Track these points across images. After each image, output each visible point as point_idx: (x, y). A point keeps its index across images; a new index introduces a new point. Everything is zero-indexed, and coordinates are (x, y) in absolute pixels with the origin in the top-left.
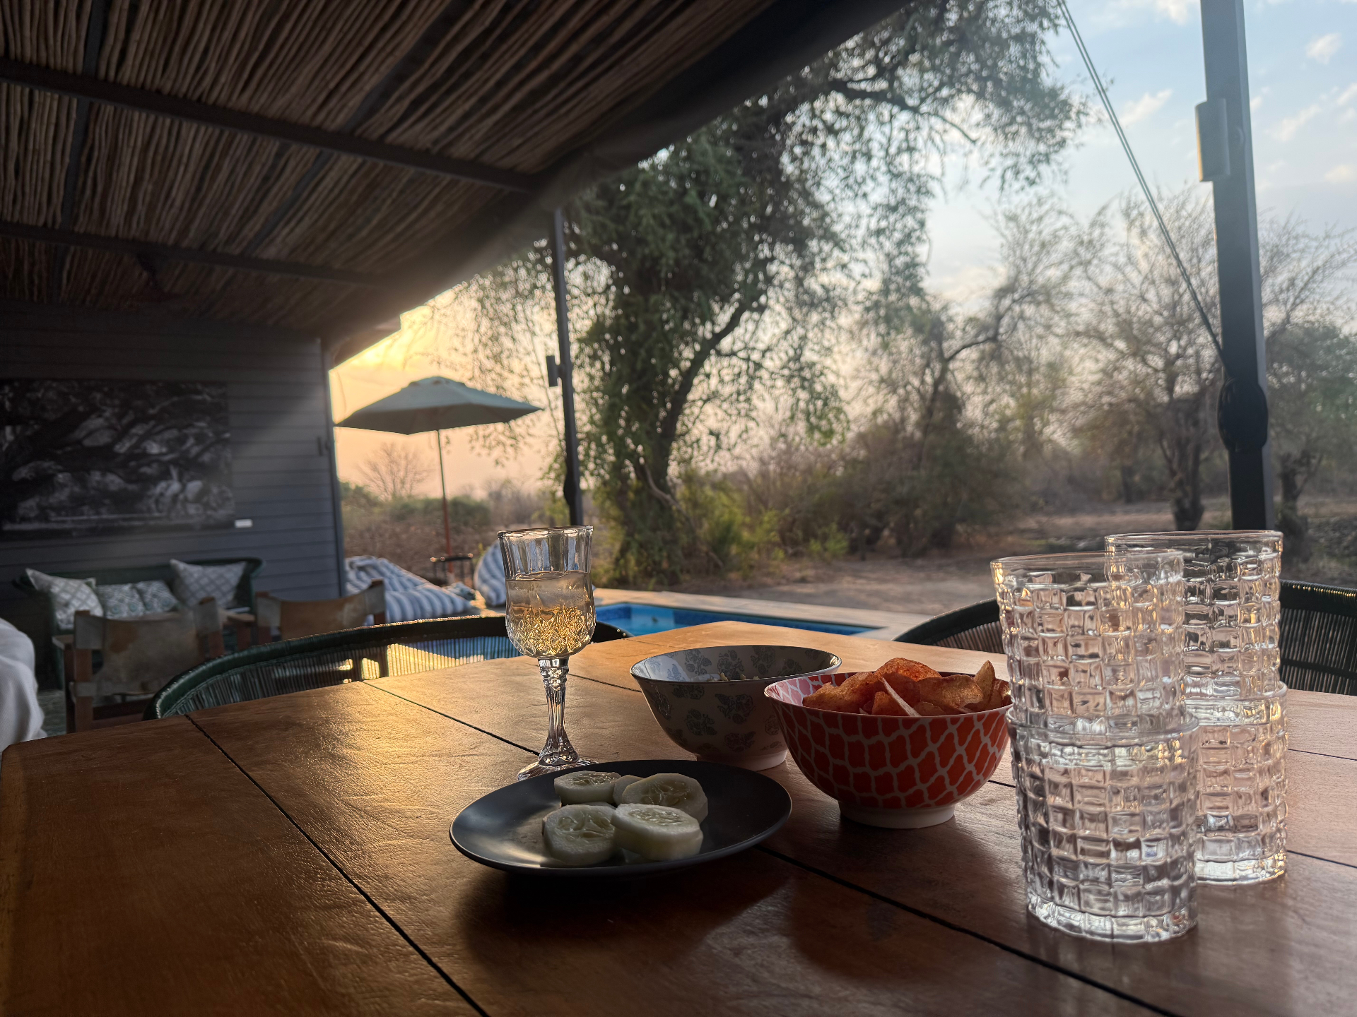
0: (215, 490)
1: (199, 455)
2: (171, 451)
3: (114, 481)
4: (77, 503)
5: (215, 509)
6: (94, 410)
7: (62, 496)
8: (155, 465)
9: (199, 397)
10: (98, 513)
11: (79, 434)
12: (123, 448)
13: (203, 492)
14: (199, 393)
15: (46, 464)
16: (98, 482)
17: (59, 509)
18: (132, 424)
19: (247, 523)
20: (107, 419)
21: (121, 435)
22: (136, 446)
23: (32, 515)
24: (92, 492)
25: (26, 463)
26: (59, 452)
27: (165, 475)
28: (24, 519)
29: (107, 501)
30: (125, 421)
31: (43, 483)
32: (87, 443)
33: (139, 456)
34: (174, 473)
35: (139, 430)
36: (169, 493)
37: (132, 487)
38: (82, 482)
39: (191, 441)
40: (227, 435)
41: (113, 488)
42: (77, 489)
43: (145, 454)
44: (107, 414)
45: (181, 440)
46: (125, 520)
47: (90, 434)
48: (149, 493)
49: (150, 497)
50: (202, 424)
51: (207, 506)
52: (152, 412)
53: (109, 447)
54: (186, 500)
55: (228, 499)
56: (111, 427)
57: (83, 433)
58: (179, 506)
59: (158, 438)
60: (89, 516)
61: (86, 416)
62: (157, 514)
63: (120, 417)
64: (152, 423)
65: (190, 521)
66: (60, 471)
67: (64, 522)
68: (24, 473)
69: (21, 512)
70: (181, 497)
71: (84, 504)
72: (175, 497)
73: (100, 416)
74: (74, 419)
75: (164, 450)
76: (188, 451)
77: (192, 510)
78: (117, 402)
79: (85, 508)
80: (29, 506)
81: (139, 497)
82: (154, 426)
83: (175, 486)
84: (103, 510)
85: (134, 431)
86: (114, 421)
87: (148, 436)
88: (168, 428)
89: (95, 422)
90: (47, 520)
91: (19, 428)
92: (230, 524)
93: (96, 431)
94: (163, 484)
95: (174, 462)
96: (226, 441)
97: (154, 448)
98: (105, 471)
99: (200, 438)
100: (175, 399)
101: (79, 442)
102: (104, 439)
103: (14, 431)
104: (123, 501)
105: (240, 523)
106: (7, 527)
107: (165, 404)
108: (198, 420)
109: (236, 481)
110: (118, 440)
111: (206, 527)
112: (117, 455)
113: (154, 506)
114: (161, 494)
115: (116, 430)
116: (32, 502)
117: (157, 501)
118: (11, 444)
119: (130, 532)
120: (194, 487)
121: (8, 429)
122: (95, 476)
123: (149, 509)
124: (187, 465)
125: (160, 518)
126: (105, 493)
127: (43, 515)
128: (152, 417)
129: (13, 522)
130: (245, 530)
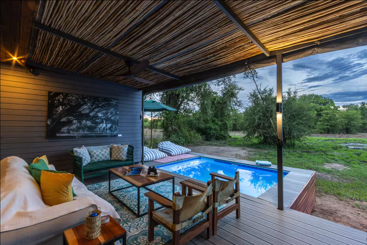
0: (114, 127)
1: (111, 117)
2: (104, 116)
3: (89, 123)
4: (78, 129)
5: (114, 132)
6: (85, 103)
7: (74, 127)
8: (100, 119)
9: (112, 103)
11: (81, 110)
12: (92, 114)
13: (111, 127)
14: (112, 101)
15: (70, 118)
17: (73, 130)
18: (95, 108)
19: (121, 135)
20: (88, 106)
21: (92, 110)
22: (96, 114)
23: (65, 132)
24: (83, 126)
25: (65, 117)
26: (75, 114)
27: (102, 122)
28: (62, 133)
29: (86, 129)
30: (93, 107)
31: (69, 123)
32: (83, 112)
33: (96, 117)
34: (104, 122)
35: (96, 110)
36: (103, 127)
37: (93, 125)
38: (80, 123)
39: (109, 113)
40: (118, 113)
41: (88, 125)
42: (78, 125)
43: (97, 116)
45: (107, 113)
46: (91, 134)
47: (84, 110)
48: (98, 127)
49: (98, 128)
50: (112, 110)
51: (112, 131)
52: (100, 105)
53: (88, 114)
54: (107, 129)
55: (117, 129)
56: (89, 108)
58: (105, 130)
59: (101, 112)
60: (81, 132)
61: (83, 105)
62: (99, 132)
63: (92, 106)
65: (107, 135)
66: (74, 120)
67: (74, 134)
68: (64, 119)
69: (62, 131)
70: (106, 128)
71: (80, 129)
73: (86, 105)
74: (79, 106)
75: (102, 116)
76: (108, 116)
77: (108, 131)
78: (91, 102)
79: (81, 130)
80: (65, 129)
81: (95, 128)
82: (100, 109)
83: (104, 125)
84: (85, 131)
87: (99, 112)
88: (104, 110)
89: (85, 107)
90: (69, 133)
91: (64, 107)
92: (117, 136)
93: (85, 109)
94: (101, 124)
95: (104, 119)
96: (118, 114)
97: (100, 115)
98: (86, 121)
99: (111, 113)
100: (106, 102)
101: (80, 112)
102: (87, 111)
103: (62, 107)
104: (91, 129)
105: (119, 135)
106: (58, 135)
107: (104, 103)
108: (111, 108)
109: (119, 125)
110: (91, 112)
111: (111, 136)
112: (90, 116)
113: (99, 130)
114: (101, 127)
115: (90, 109)
116: (66, 128)
117: (99, 129)
118: (61, 111)
119: (92, 137)
120: (109, 125)
121: (61, 107)
122: (84, 122)
123: (97, 131)
124: (108, 120)
125: (100, 134)
126: (86, 126)
127: (68, 132)
128: (100, 107)
129: (59, 133)
130: (120, 137)
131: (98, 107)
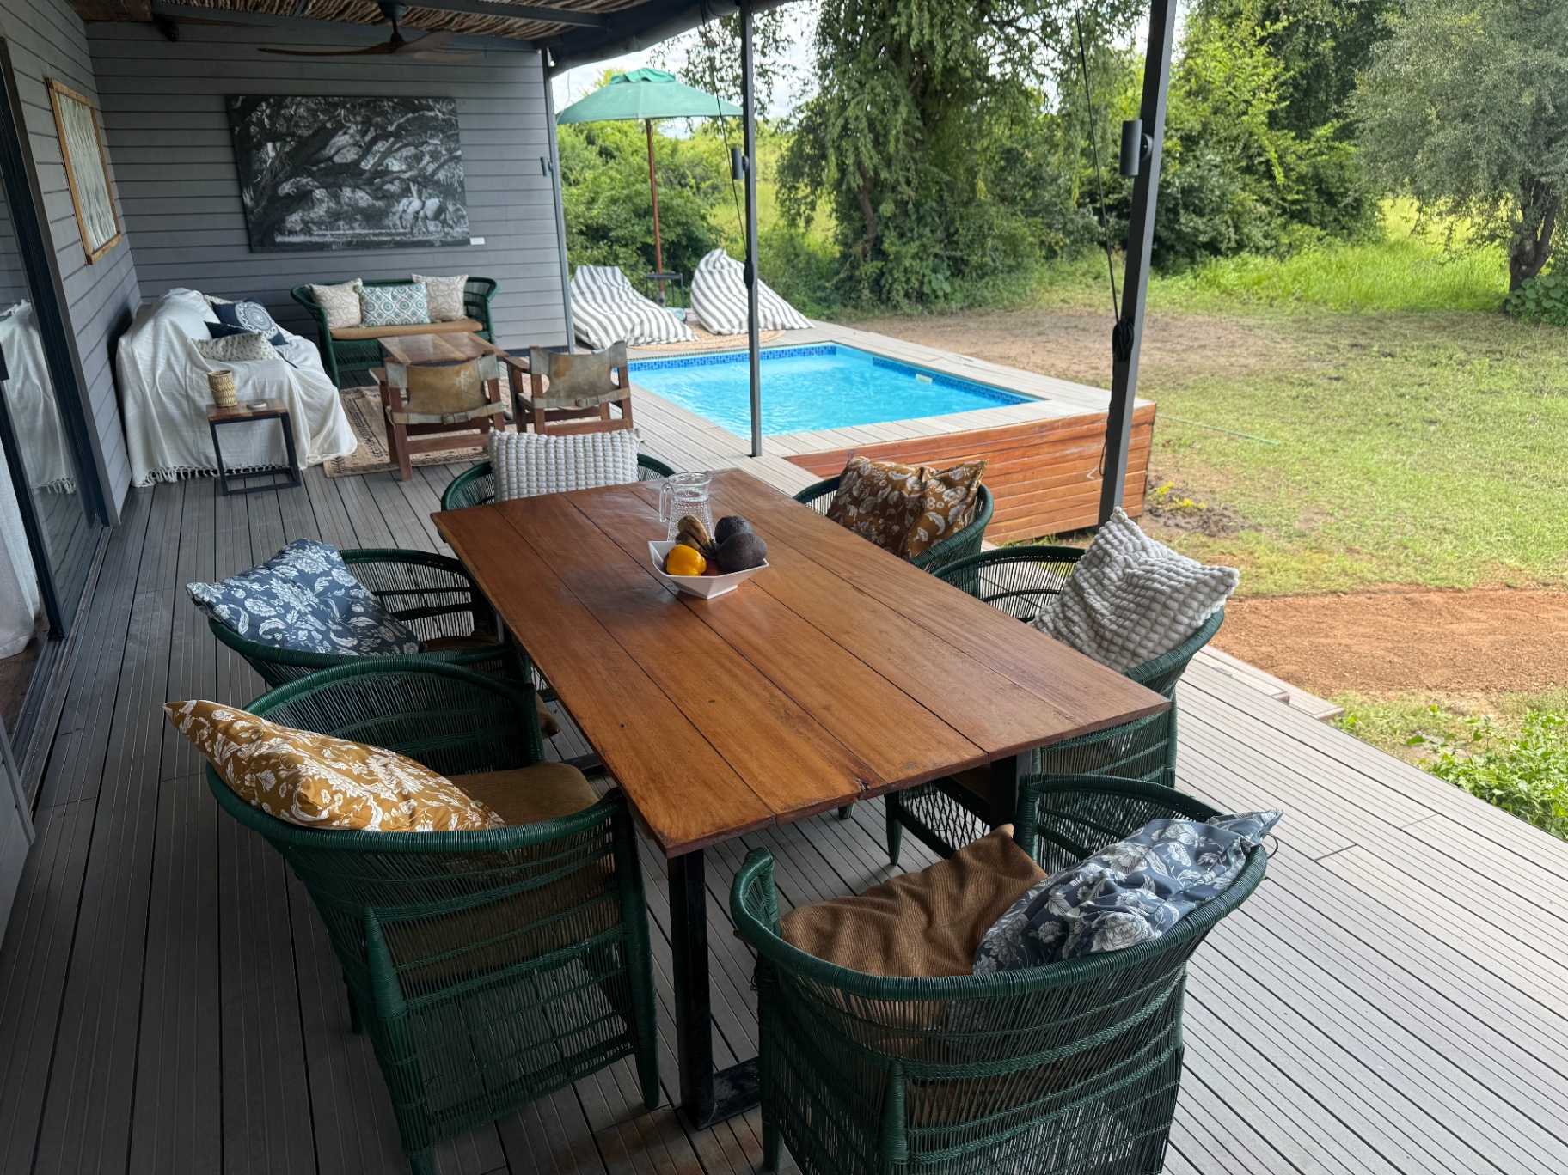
0: (451, 208)
1: (434, 172)
2: (411, 168)
3: (363, 198)
4: (335, 217)
5: (452, 227)
6: (340, 127)
7: (319, 211)
8: (397, 182)
9: (431, 114)
10: (352, 228)
11: (329, 151)
12: (367, 165)
13: (441, 210)
14: (431, 109)
15: (304, 181)
16: (350, 198)
17: (319, 224)
18: (374, 141)
19: (481, 241)
20: (352, 136)
21: (367, 150)
22: (380, 163)
23: (298, 229)
24: (345, 208)
25: (287, 179)
26: (315, 169)
27: (406, 192)
28: (291, 232)
29: (358, 217)
30: (367, 138)
31: (302, 198)
32: (337, 159)
33: (382, 173)
34: (414, 189)
35: (380, 147)
36: (411, 210)
37: (379, 204)
38: (336, 197)
39: (427, 159)
40: (459, 153)
41: (362, 204)
42: (332, 205)
43: (387, 172)
44: (352, 131)
45: (418, 158)
46: (374, 235)
47: (339, 150)
48: (394, 210)
49: (394, 214)
50: (436, 141)
51: (444, 222)
52: (390, 128)
53: (357, 163)
54: (426, 217)
55: (463, 217)
56: (356, 144)
57: (333, 151)
58: (420, 223)
59: (398, 155)
60: (344, 231)
61: (333, 133)
62: (402, 231)
63: (364, 133)
64: (392, 139)
65: (431, 238)
66: (317, 188)
67: (324, 235)
68: (286, 188)
69: (289, 225)
70: (421, 213)
71: (339, 219)
72: (416, 216)
73: (345, 133)
74: (323, 136)
75: (404, 167)
76: (424, 168)
77: (432, 226)
78: (359, 119)
79: (341, 223)
80: (294, 219)
81: (384, 213)
82: (393, 144)
83: (416, 204)
84: (356, 225)
85: (376, 148)
86: (358, 138)
87: (388, 153)
88: (406, 146)
89: (341, 140)
90: (310, 233)
91: (278, 145)
92: (468, 242)
93: (343, 146)
94: (405, 201)
95: (413, 180)
96: (458, 158)
97: (395, 165)
98: (355, 187)
99: (435, 156)
100: (410, 115)
101: (330, 159)
102: (350, 155)
103: (274, 147)
104: (372, 217)
105: (474, 241)
106: (279, 239)
107: (402, 121)
108: (432, 137)
109: (469, 200)
110: (363, 157)
111: (444, 244)
112: (363, 172)
113: (398, 222)
114: (404, 211)
115: (360, 146)
116: (296, 217)
117: (401, 218)
118: (274, 159)
119: (379, 245)
120: (433, 204)
121: (270, 145)
122: (347, 192)
123: (394, 225)
124: (425, 182)
125: (405, 234)
126: (356, 209)
127: (307, 230)
128: (391, 134)
129: (283, 234)
130: (479, 248)
131: (385, 136)
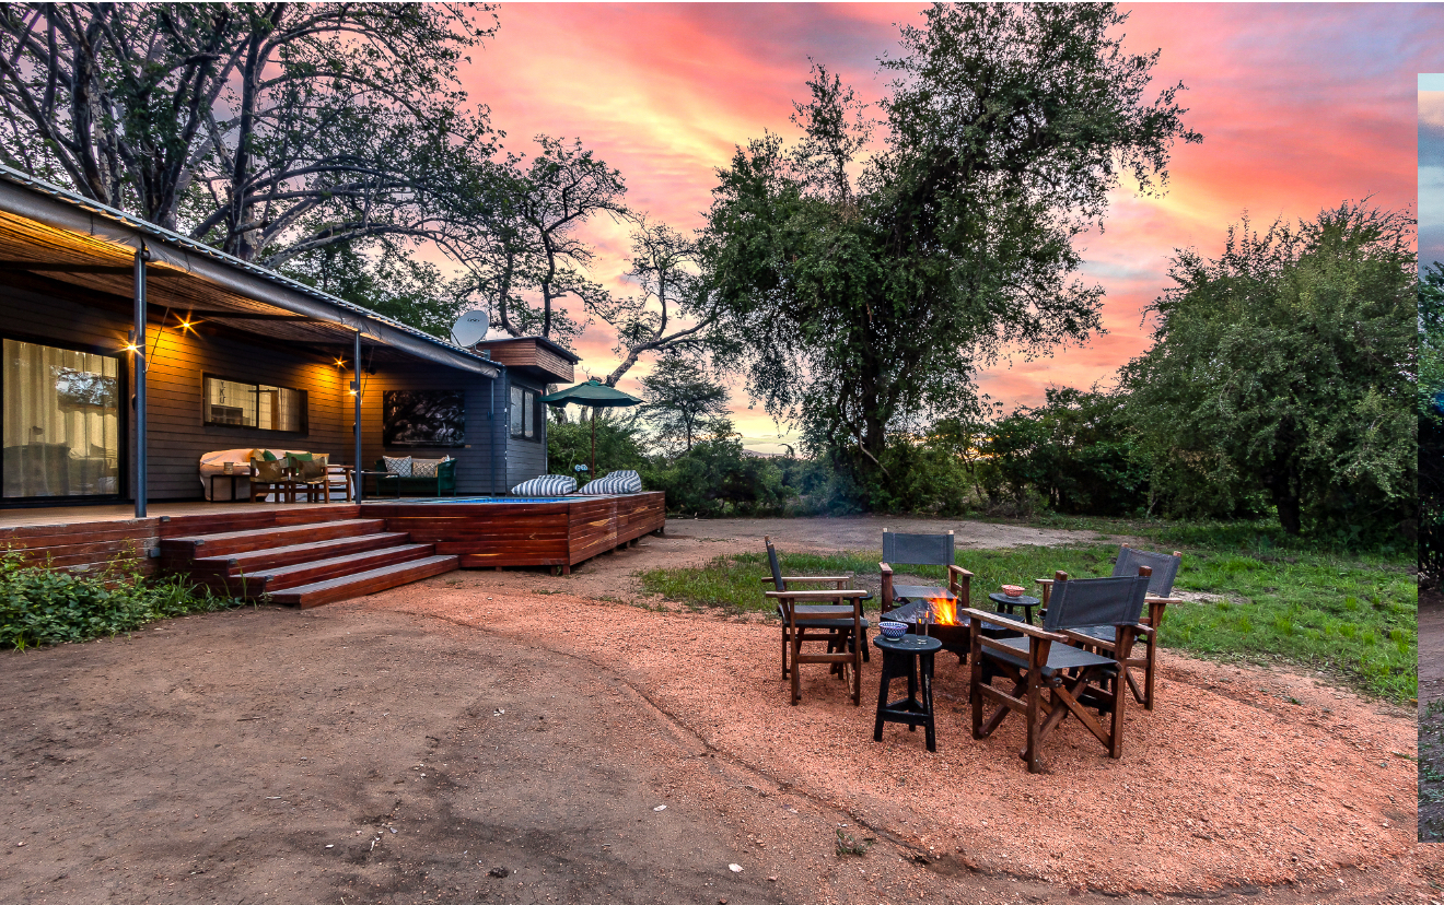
0: (458, 432)
1: (453, 418)
2: (444, 417)
3: (425, 428)
4: (413, 435)
5: (457, 440)
6: (420, 402)
7: (409, 433)
8: (438, 422)
9: (454, 397)
12: (428, 415)
13: (454, 433)
14: (455, 394)
15: (404, 421)
16: (420, 427)
17: (408, 437)
18: (432, 407)
19: (469, 446)
20: (424, 405)
21: (428, 411)
22: (432, 415)
23: (400, 439)
24: (418, 431)
26: (410, 416)
27: (441, 426)
29: (423, 435)
30: (429, 405)
31: (403, 428)
32: (417, 413)
33: (433, 418)
34: (444, 425)
35: (434, 409)
36: (443, 433)
37: (431, 430)
38: (415, 427)
39: (451, 413)
40: (463, 411)
41: (425, 430)
42: (413, 430)
43: (435, 418)
44: (424, 403)
45: (447, 413)
46: (428, 442)
47: (419, 409)
48: (436, 432)
49: (436, 434)
50: (455, 407)
51: (455, 439)
52: (438, 402)
53: (424, 415)
54: (448, 435)
55: (464, 436)
57: (416, 410)
58: (445, 437)
59: (440, 412)
60: (417, 440)
61: (418, 404)
62: (438, 440)
64: (438, 406)
65: (449, 444)
66: (409, 423)
67: (409, 442)
68: (398, 424)
69: (396, 438)
70: (446, 434)
71: (416, 435)
72: (444, 435)
73: (422, 403)
74: (414, 404)
75: (441, 416)
76: (449, 417)
77: (450, 439)
78: (427, 398)
79: (416, 437)
81: (433, 434)
83: (445, 430)
85: (432, 409)
86: (426, 405)
87: (436, 411)
88: (443, 408)
89: (420, 406)
91: (398, 408)
92: (463, 446)
94: (441, 429)
95: (444, 421)
96: (463, 413)
97: (439, 416)
98: (422, 424)
99: (454, 412)
100: (446, 399)
101: (415, 413)
102: (422, 412)
104: (428, 435)
105: (466, 446)
107: (443, 401)
108: (454, 405)
109: (466, 430)
110: (427, 412)
111: (454, 447)
112: (426, 418)
114: (440, 433)
115: (426, 408)
116: (400, 435)
117: (438, 436)
118: (396, 413)
119: (429, 447)
120: (451, 430)
121: (395, 408)
122: (419, 425)
123: (436, 438)
124: (449, 423)
125: (439, 443)
126: (421, 431)
127: (403, 440)
128: (438, 404)
129: (394, 441)
130: (468, 450)
131: (435, 405)
